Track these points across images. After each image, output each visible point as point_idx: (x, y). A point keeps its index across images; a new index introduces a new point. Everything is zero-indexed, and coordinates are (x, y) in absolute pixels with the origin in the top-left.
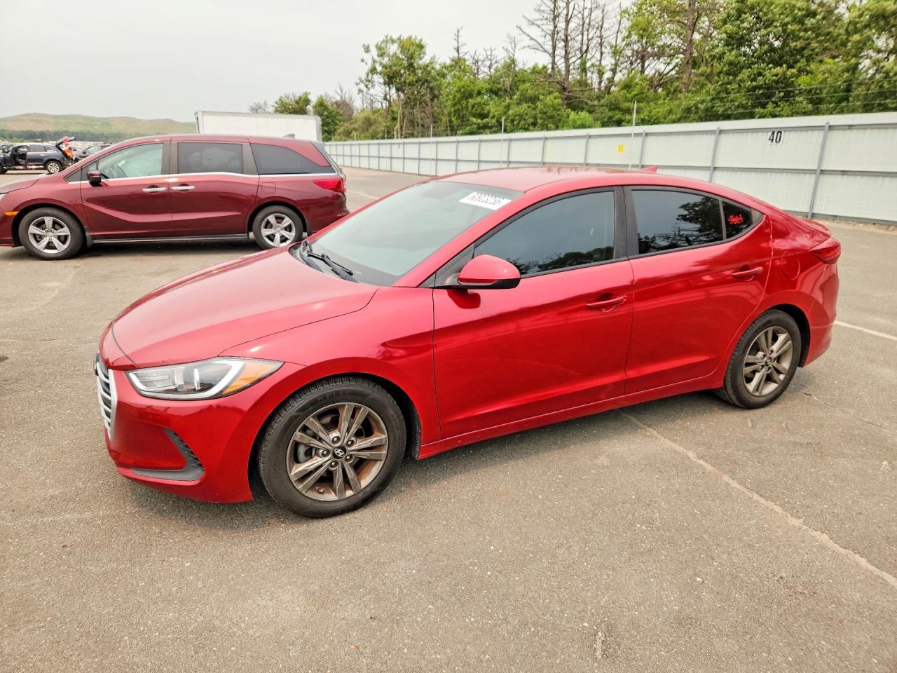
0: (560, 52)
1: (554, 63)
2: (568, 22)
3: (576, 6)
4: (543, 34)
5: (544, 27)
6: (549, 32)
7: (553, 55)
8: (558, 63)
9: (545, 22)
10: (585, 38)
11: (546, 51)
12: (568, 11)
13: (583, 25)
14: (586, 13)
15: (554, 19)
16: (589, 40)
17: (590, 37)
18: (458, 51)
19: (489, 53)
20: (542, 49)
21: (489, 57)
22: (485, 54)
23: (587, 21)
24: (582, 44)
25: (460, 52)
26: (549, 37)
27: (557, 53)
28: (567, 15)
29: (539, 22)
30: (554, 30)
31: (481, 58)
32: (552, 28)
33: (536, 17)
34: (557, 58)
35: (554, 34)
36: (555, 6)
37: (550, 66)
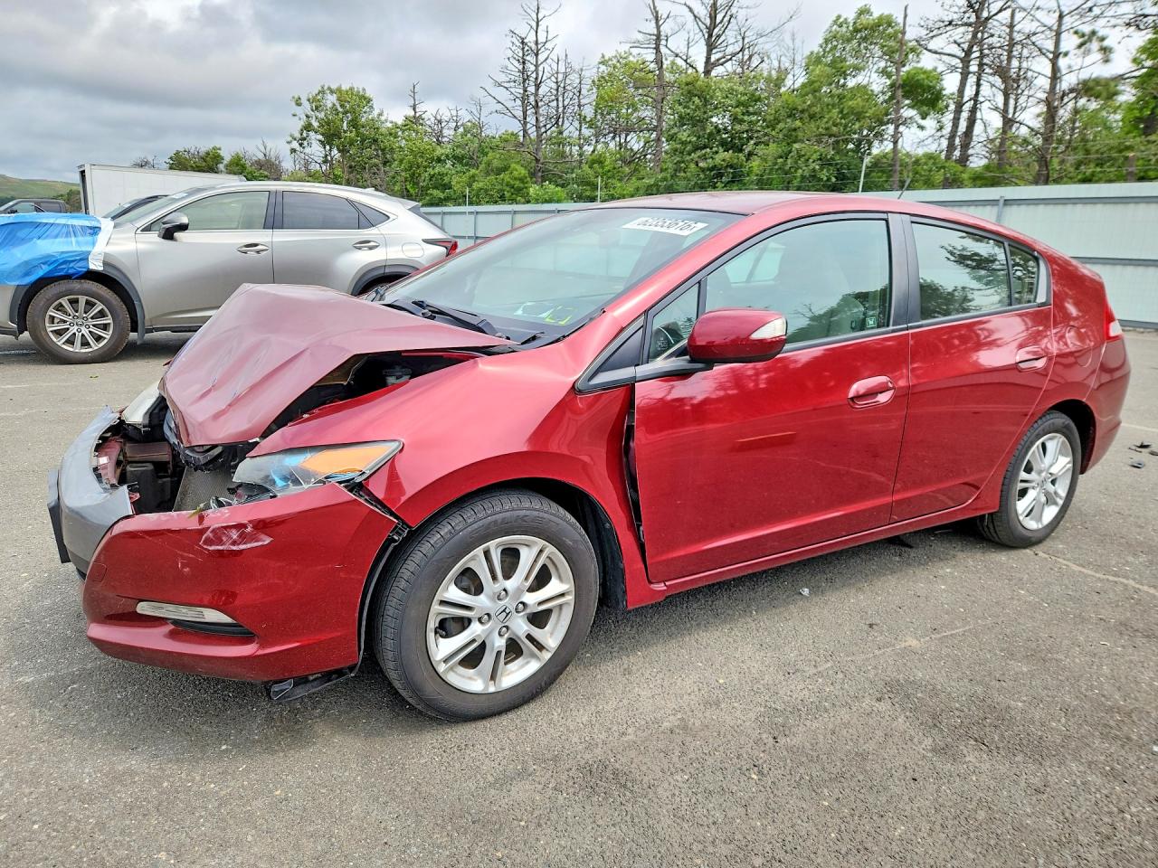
1: (525, 131)
4: (512, 98)
5: (512, 90)
6: (519, 96)
7: (525, 124)
8: (529, 132)
9: (512, 84)
10: (561, 105)
11: (515, 117)
12: (537, 74)
13: (557, 90)
14: (560, 77)
15: (524, 81)
16: (564, 107)
17: (566, 103)
18: (414, 109)
19: (454, 113)
20: (509, 114)
21: (455, 118)
22: (448, 114)
23: (562, 85)
24: (557, 111)
25: (417, 110)
26: (519, 102)
27: (528, 120)
28: (536, 78)
29: (507, 85)
30: (524, 95)
31: (445, 118)
32: (522, 92)
33: (502, 78)
34: (529, 126)
35: (524, 98)
36: (524, 68)
37: (521, 133)
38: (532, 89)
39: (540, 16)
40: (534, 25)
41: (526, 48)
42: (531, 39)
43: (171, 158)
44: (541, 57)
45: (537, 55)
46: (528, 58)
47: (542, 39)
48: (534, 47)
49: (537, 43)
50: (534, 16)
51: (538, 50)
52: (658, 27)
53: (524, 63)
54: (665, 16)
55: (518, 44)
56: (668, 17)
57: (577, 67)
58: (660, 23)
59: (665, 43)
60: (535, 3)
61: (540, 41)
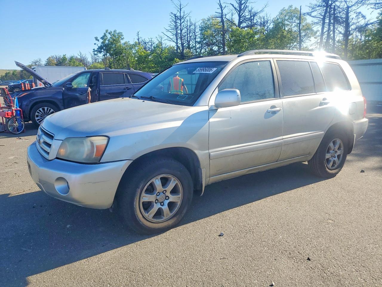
0: (179, 41)
1: (177, 46)
2: (181, 31)
3: (184, 24)
4: (172, 34)
5: (172, 32)
6: (175, 34)
7: (177, 43)
8: (179, 46)
9: (173, 30)
10: (189, 36)
11: (174, 42)
12: (181, 26)
13: (187, 31)
14: (188, 27)
15: (176, 29)
17: (191, 35)
20: (172, 41)
21: (151, 41)
22: (149, 40)
23: (189, 29)
24: (188, 38)
28: (181, 28)
29: (170, 31)
30: (176, 34)
33: (169, 28)
36: (176, 25)
37: (176, 47)
38: (179, 32)
39: (181, 7)
40: (179, 10)
41: (177, 18)
42: (178, 14)
43: (47, 60)
44: (182, 21)
46: (177, 21)
48: (179, 17)
50: (179, 7)
51: (181, 19)
52: (222, 10)
53: (176, 23)
54: (224, 7)
55: (174, 17)
56: (225, 7)
57: (194, 23)
59: (225, 17)
60: (179, 3)
61: (181, 16)
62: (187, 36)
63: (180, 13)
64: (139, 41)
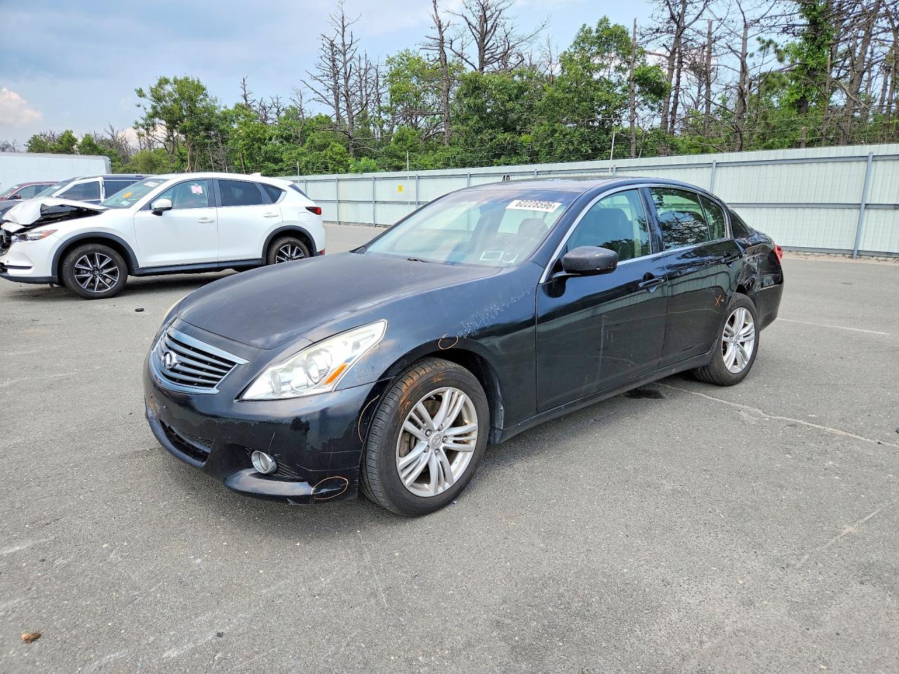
0: (342, 105)
1: (338, 114)
3: (353, 66)
4: (325, 88)
5: (326, 83)
6: (331, 87)
7: (337, 108)
8: (342, 115)
9: (326, 78)
10: (364, 93)
11: (330, 104)
12: (346, 70)
13: (360, 82)
14: (362, 72)
15: (335, 75)
16: (367, 95)
17: (368, 92)
18: (245, 98)
19: (275, 101)
20: (326, 102)
21: (276, 105)
22: (271, 102)
23: (364, 78)
24: (361, 98)
26: (331, 92)
27: (340, 106)
28: (346, 73)
29: (321, 78)
30: (336, 86)
31: (268, 104)
32: (333, 84)
33: (317, 73)
34: (341, 111)
35: (336, 89)
36: (334, 65)
37: (335, 116)
38: (341, 82)
39: (345, 23)
40: (340, 30)
41: (335, 49)
42: (338, 41)
43: (30, 142)
44: (348, 57)
45: (345, 55)
46: (337, 57)
47: (348, 42)
48: (341, 47)
49: (344, 45)
50: (340, 24)
51: (345, 51)
52: (441, 32)
53: (334, 61)
54: (445, 24)
55: (328, 46)
56: (448, 26)
57: (374, 65)
58: (443, 29)
59: (449, 46)
60: (340, 14)
61: (346, 43)
62: (359, 93)
63: (343, 36)
64: (246, 100)
